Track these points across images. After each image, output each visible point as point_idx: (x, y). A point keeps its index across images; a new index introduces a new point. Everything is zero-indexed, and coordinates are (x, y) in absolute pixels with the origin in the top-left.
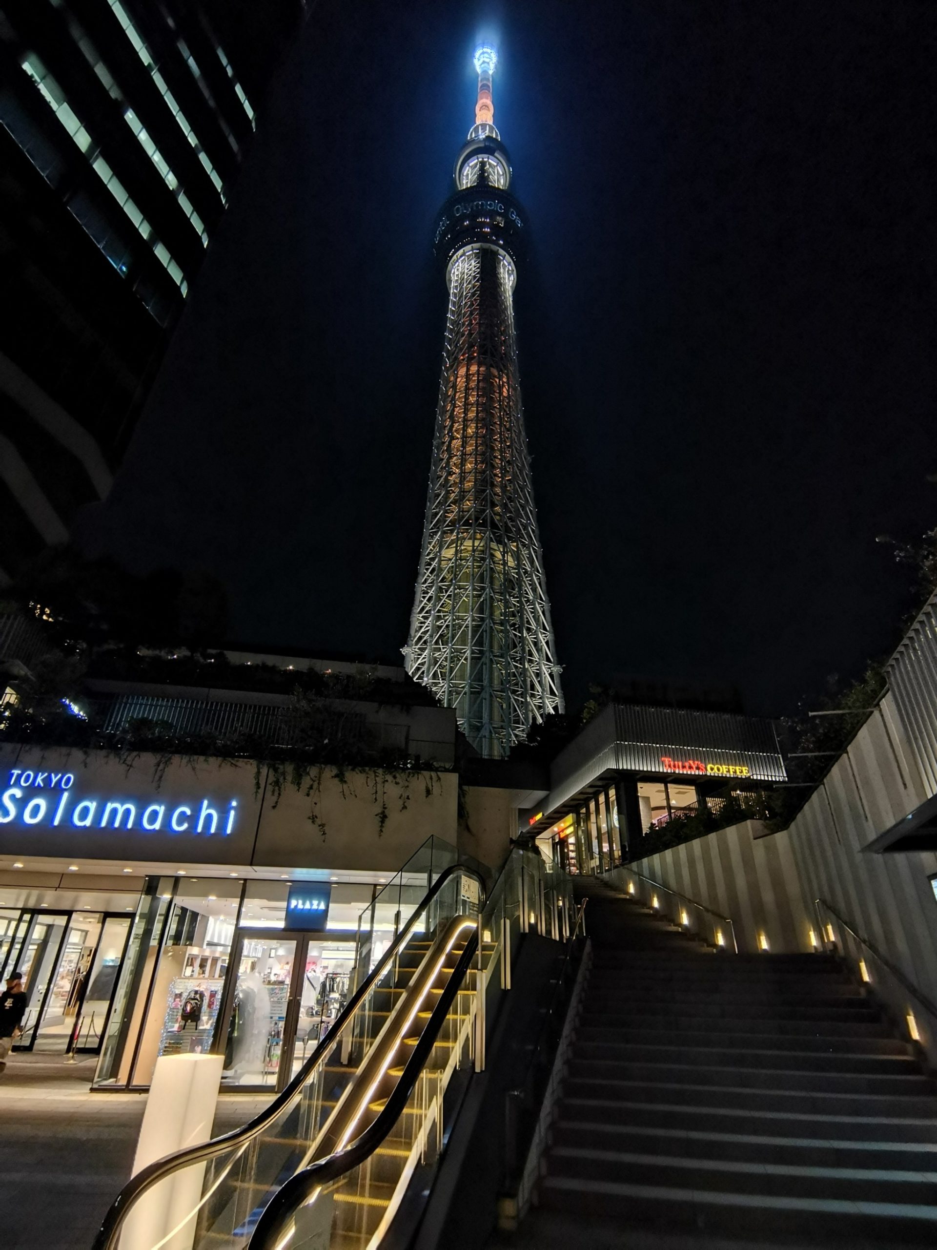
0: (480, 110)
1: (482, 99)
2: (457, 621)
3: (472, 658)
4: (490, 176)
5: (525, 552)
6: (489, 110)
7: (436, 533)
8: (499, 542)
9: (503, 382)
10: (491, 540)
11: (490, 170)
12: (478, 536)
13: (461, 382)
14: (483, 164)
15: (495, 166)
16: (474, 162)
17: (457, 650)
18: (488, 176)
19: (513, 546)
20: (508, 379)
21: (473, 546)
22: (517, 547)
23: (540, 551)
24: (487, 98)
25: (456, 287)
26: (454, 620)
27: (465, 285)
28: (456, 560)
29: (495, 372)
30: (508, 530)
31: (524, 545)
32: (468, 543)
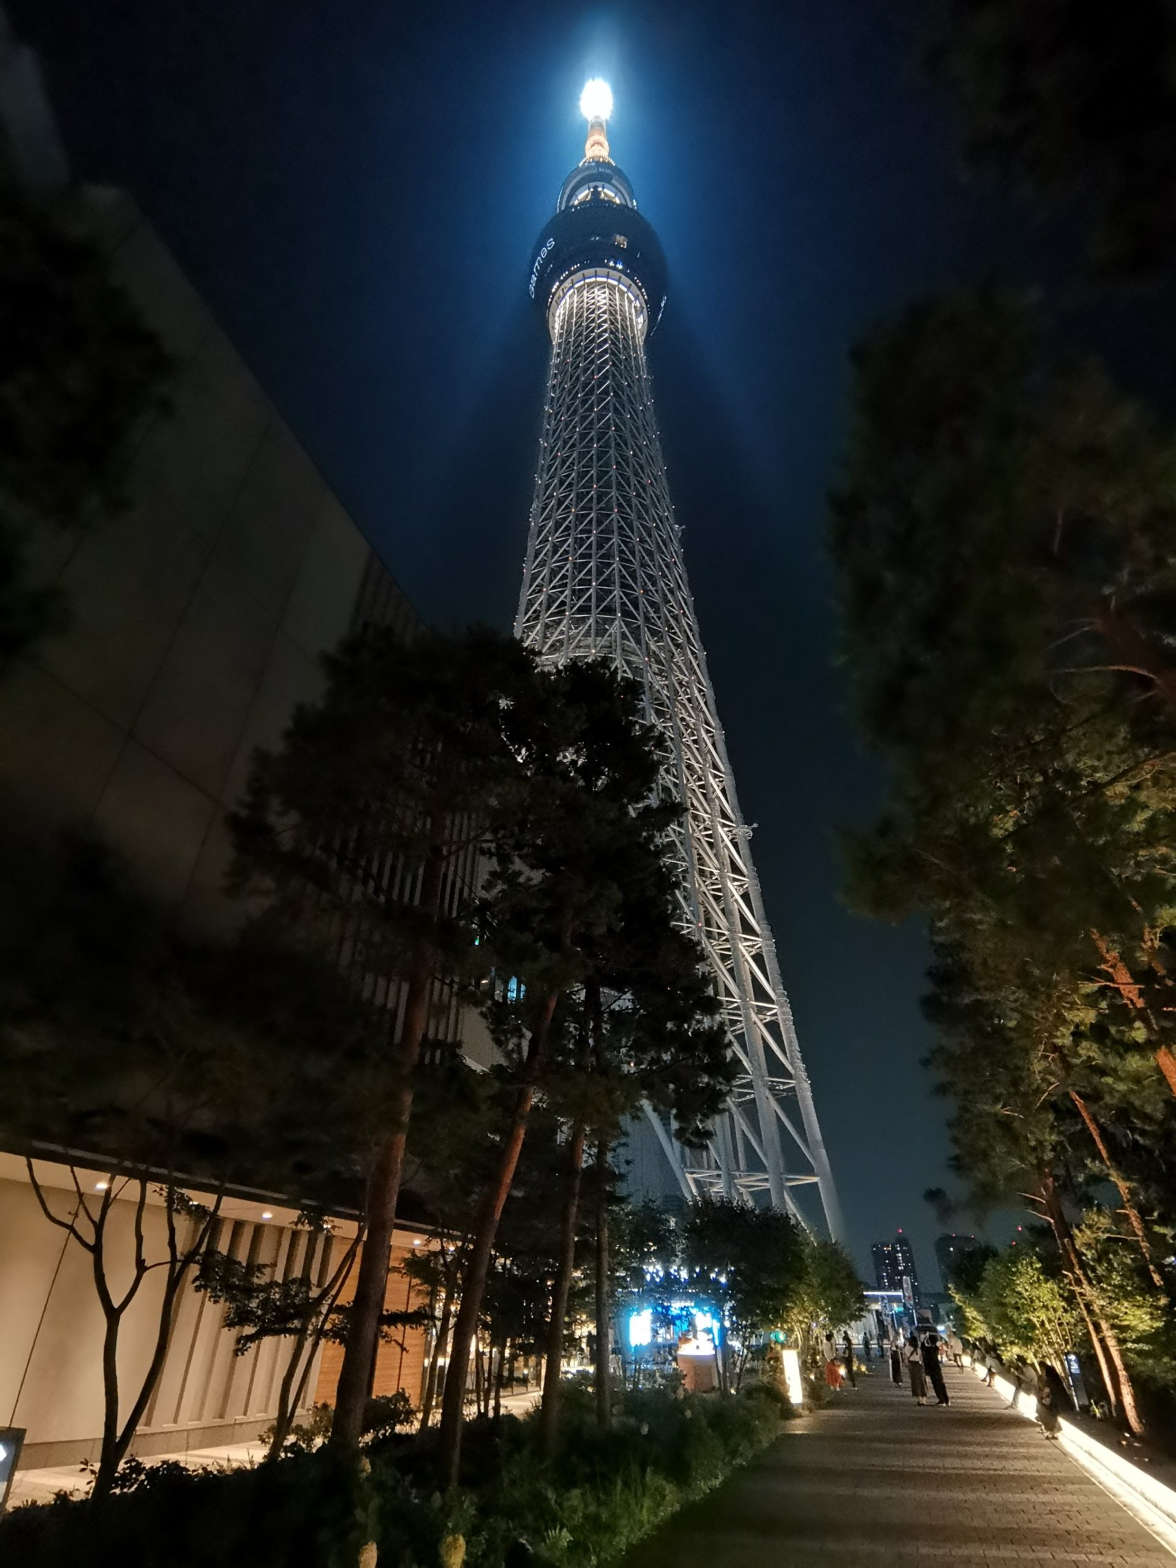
0: (592, 146)
1: (593, 137)
6: (603, 145)
24: (600, 137)
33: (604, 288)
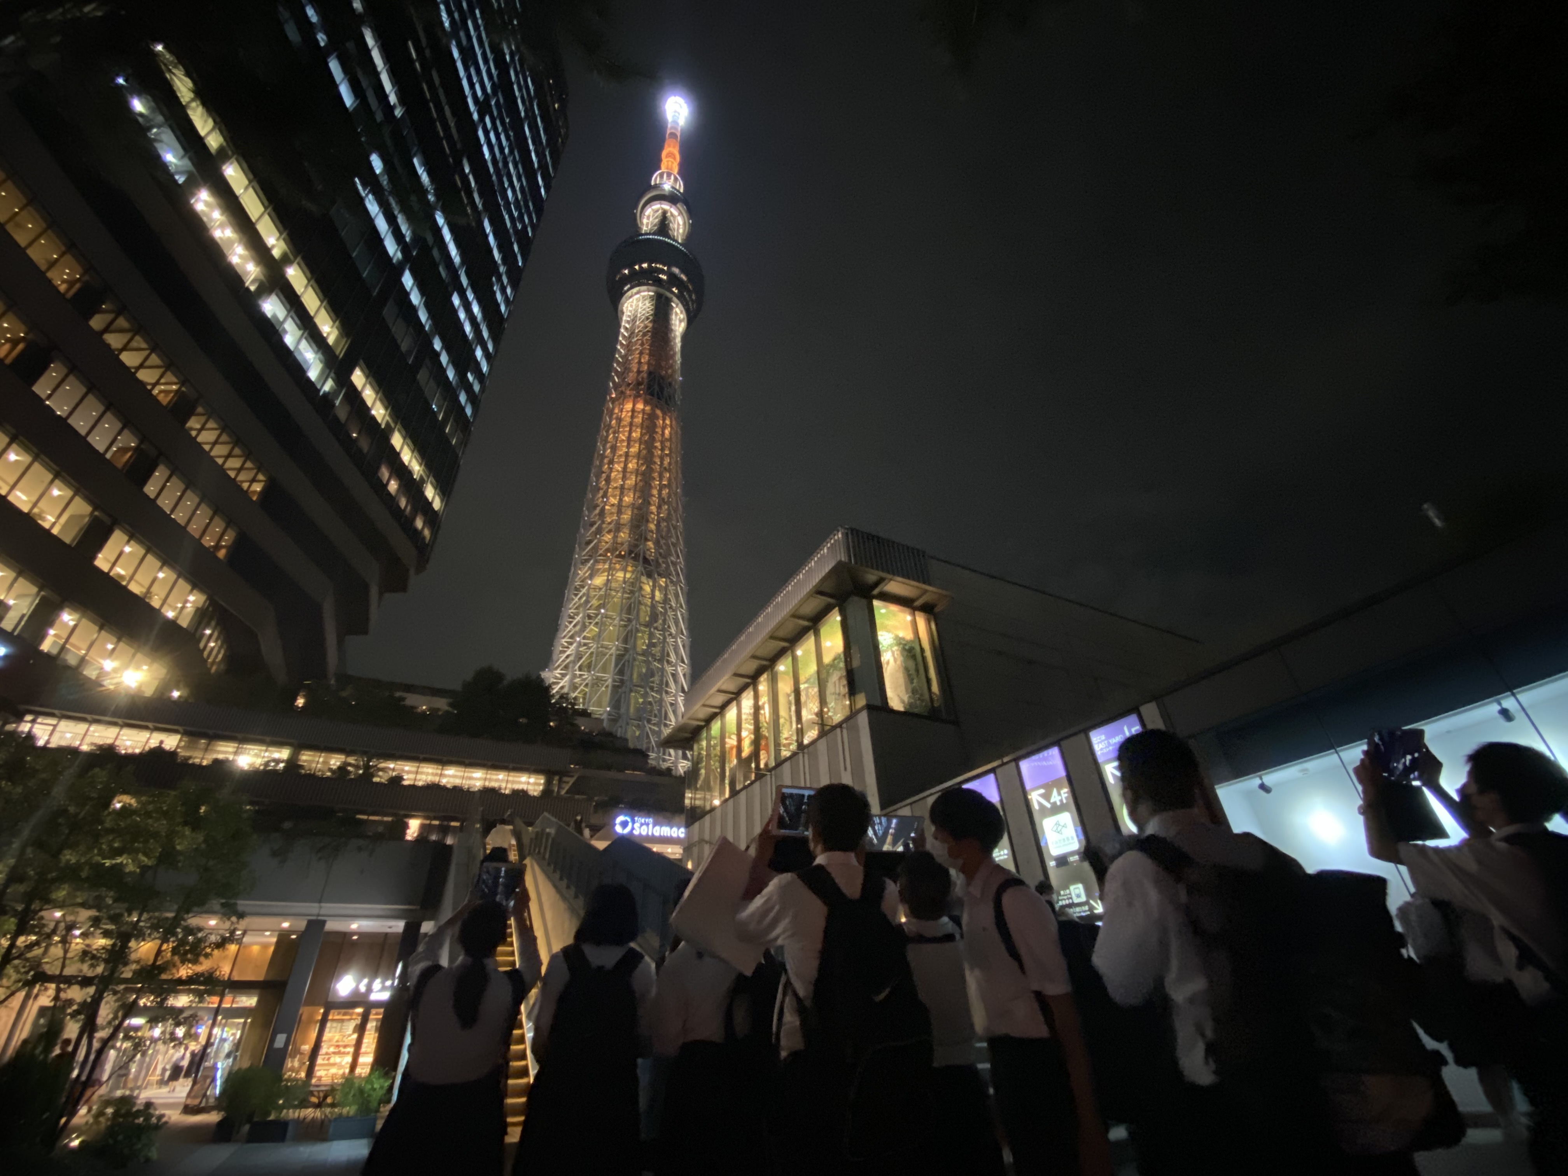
0: (666, 157)
1: (669, 146)
2: (601, 649)
3: (614, 686)
4: (671, 225)
5: (671, 588)
6: (675, 159)
7: (587, 561)
8: (649, 576)
9: (666, 425)
10: (642, 574)
11: (672, 218)
12: (630, 569)
13: (626, 416)
14: (665, 213)
15: (675, 216)
16: (657, 206)
17: (598, 678)
18: (669, 224)
19: (662, 582)
20: (671, 422)
21: (625, 577)
22: (666, 582)
23: (685, 589)
24: (674, 147)
25: (628, 322)
26: (598, 648)
27: (638, 323)
28: (606, 590)
29: (659, 412)
30: (658, 564)
31: (672, 582)
32: (620, 575)
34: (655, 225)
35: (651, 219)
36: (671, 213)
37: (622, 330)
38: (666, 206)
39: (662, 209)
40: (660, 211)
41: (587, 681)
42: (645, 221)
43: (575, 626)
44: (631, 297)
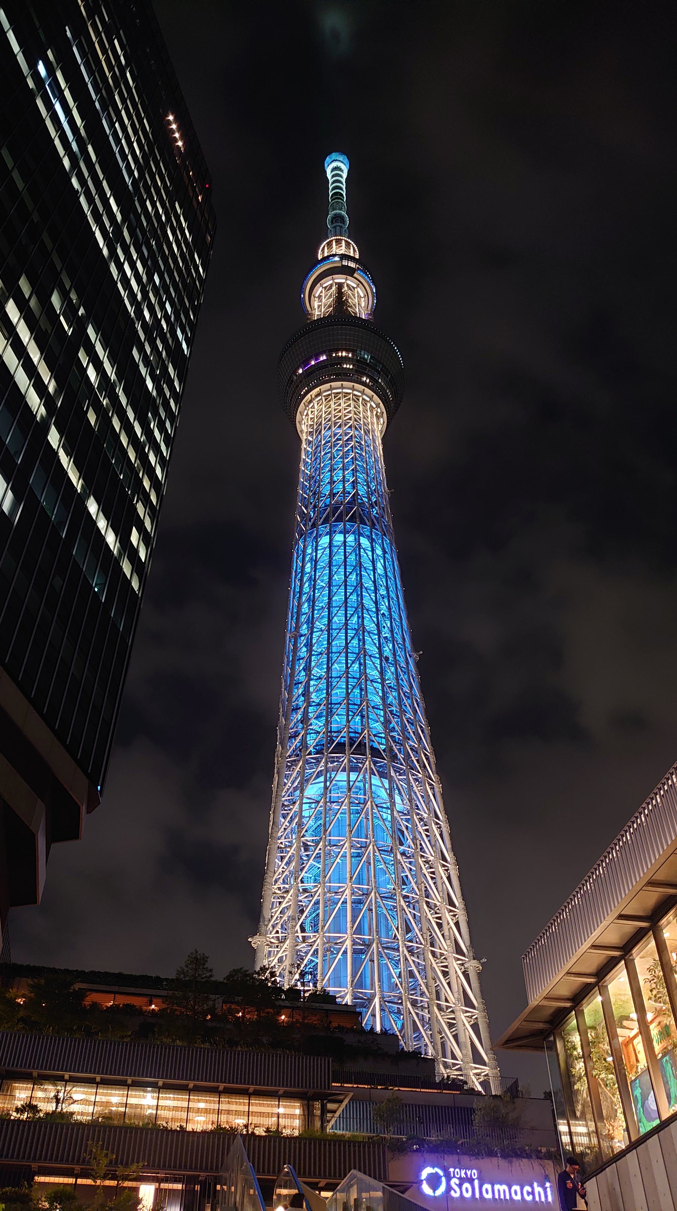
0: (333, 222)
1: (334, 210)
2: (329, 895)
3: (355, 952)
4: (350, 300)
5: (418, 789)
6: (343, 221)
7: (294, 763)
8: (382, 775)
9: (377, 556)
10: (373, 773)
11: (349, 292)
12: (354, 767)
13: (322, 555)
14: (339, 287)
15: (354, 288)
16: (328, 282)
17: (330, 941)
18: (347, 300)
19: (402, 781)
20: (383, 550)
22: (408, 781)
23: (438, 788)
24: (340, 210)
25: (311, 433)
26: (324, 893)
27: (323, 432)
28: (326, 803)
29: (365, 542)
31: (417, 780)
32: (342, 778)
33: (349, 399)
34: (330, 306)
35: (323, 300)
36: (348, 285)
37: (304, 445)
38: (340, 279)
39: (336, 283)
40: (334, 288)
41: (314, 947)
42: (316, 304)
43: (288, 864)
44: (310, 402)
